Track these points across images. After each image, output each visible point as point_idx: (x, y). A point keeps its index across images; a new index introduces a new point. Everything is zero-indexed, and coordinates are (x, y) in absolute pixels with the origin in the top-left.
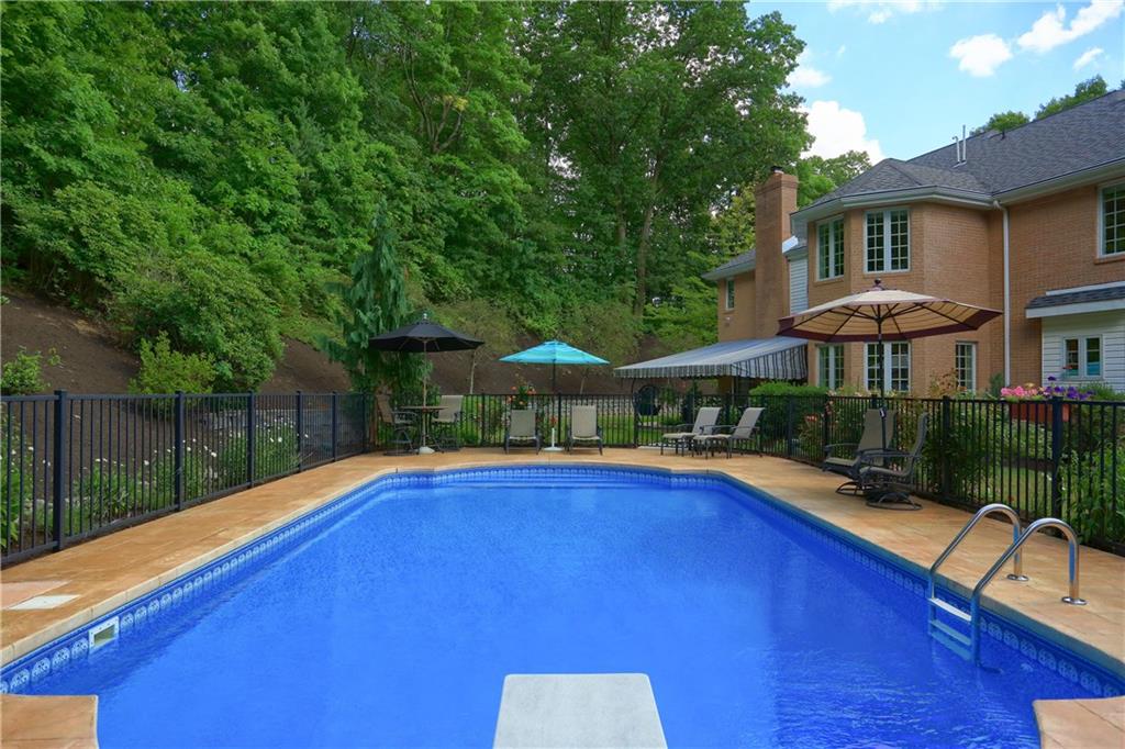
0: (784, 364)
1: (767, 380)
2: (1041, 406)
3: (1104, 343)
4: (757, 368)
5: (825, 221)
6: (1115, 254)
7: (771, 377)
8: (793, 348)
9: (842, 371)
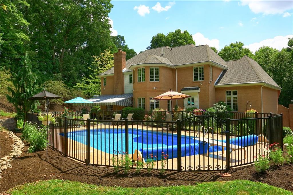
0: (128, 102)
1: (126, 106)
2: (200, 113)
3: (195, 99)
4: (122, 103)
5: (140, 68)
6: (196, 81)
7: (127, 106)
8: (130, 98)
9: (145, 104)
